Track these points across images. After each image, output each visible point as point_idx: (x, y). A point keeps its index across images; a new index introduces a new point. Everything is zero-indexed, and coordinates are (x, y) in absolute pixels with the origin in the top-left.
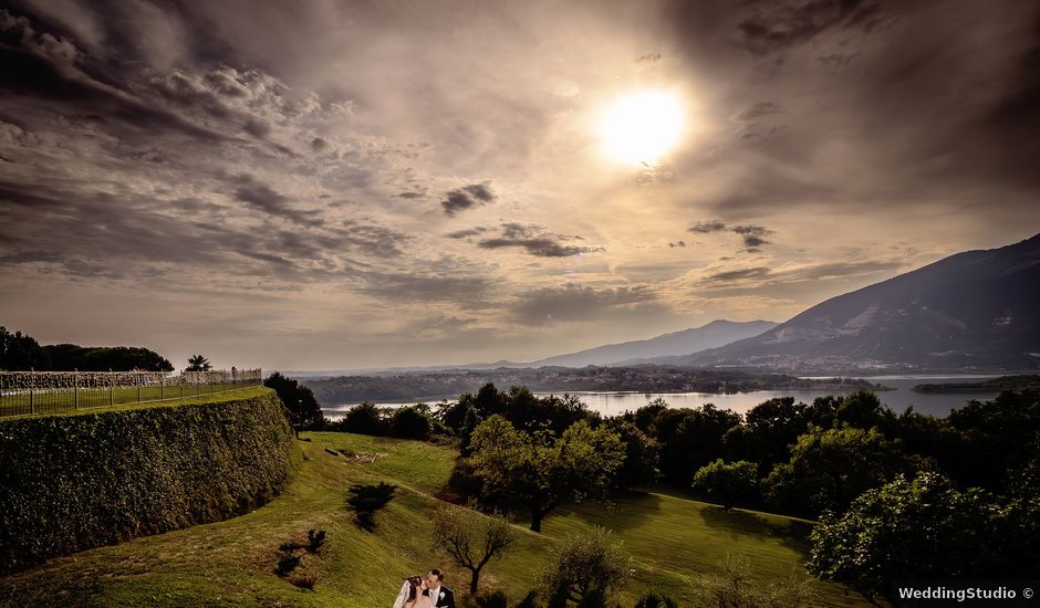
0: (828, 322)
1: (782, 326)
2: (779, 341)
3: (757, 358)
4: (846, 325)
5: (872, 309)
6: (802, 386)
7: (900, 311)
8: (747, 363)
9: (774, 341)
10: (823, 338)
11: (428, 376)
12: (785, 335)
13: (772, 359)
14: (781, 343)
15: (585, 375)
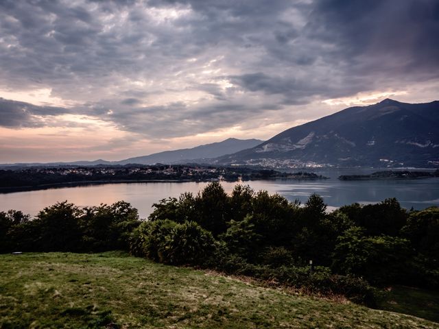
0: (290, 141)
1: (266, 143)
2: (265, 151)
3: (254, 160)
4: (299, 143)
5: (311, 135)
6: (282, 176)
7: (325, 136)
8: (249, 163)
9: (262, 151)
10: (287, 150)
11: (49, 170)
12: (268, 147)
13: (261, 161)
14: (266, 152)
15: (157, 170)
